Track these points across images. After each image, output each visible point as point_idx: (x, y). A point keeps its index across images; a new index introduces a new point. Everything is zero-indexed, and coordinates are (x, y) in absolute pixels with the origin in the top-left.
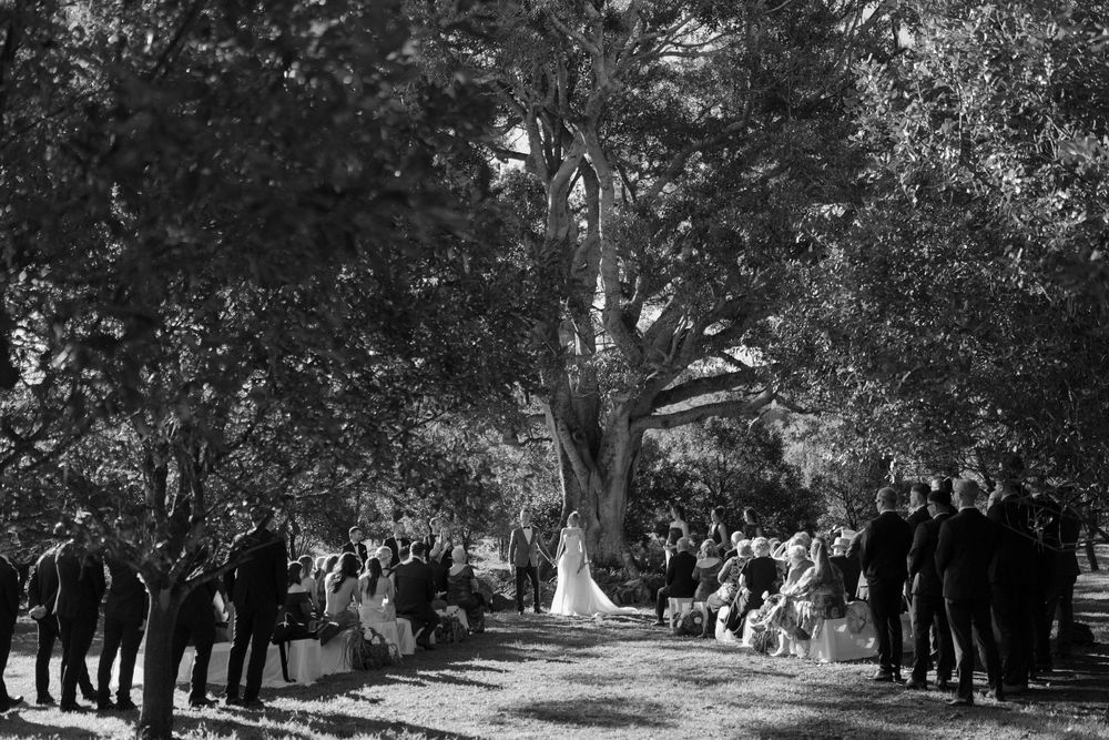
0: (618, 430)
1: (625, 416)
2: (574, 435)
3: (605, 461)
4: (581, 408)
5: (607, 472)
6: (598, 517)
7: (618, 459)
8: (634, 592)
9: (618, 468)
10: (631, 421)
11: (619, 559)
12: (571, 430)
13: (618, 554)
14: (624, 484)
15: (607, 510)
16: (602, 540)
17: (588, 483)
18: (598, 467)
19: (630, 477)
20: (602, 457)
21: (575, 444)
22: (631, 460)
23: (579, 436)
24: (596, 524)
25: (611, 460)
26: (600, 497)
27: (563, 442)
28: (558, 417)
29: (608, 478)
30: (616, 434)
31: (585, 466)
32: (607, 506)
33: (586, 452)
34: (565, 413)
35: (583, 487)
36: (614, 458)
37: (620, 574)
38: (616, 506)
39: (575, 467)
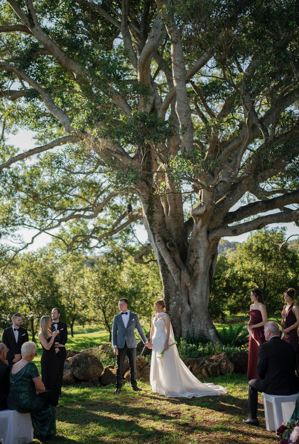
0: (200, 239)
1: (204, 229)
2: (167, 244)
3: (192, 261)
4: (173, 227)
5: (193, 270)
6: (189, 303)
7: (201, 260)
8: (220, 365)
9: (201, 266)
10: (208, 232)
11: (206, 333)
12: (165, 241)
13: (206, 330)
14: (207, 279)
15: (195, 298)
16: (193, 320)
17: (180, 278)
18: (186, 267)
19: (211, 274)
20: (189, 260)
21: (169, 251)
22: (211, 261)
23: (172, 245)
24: (188, 308)
25: (196, 262)
26: (190, 289)
27: (160, 250)
28: (155, 232)
29: (195, 274)
30: (198, 242)
31: (177, 266)
32: (195, 295)
33: (177, 256)
34: (160, 229)
35: (177, 282)
36: (198, 260)
37: (206, 348)
38: (202, 295)
39: (170, 267)
